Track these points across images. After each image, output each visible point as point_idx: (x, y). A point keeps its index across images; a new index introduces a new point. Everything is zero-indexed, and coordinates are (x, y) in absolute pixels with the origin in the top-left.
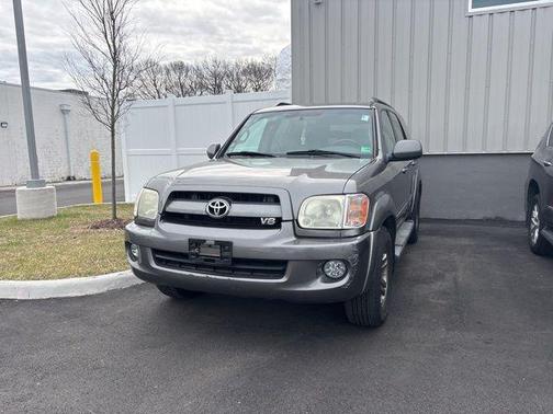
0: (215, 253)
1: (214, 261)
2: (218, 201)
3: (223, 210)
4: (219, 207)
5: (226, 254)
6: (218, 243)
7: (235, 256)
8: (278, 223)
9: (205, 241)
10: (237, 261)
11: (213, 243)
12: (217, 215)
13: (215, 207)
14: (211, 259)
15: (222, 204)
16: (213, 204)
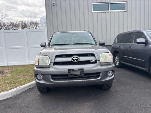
0: (78, 73)
1: (78, 75)
2: (75, 57)
3: (77, 59)
4: (76, 59)
5: (82, 73)
6: (79, 69)
7: (85, 73)
8: (96, 62)
9: (73, 69)
10: (85, 74)
11: (77, 70)
12: (76, 61)
13: (75, 59)
14: (77, 75)
15: (77, 58)
16: (74, 58)
